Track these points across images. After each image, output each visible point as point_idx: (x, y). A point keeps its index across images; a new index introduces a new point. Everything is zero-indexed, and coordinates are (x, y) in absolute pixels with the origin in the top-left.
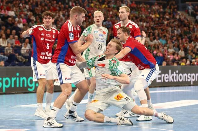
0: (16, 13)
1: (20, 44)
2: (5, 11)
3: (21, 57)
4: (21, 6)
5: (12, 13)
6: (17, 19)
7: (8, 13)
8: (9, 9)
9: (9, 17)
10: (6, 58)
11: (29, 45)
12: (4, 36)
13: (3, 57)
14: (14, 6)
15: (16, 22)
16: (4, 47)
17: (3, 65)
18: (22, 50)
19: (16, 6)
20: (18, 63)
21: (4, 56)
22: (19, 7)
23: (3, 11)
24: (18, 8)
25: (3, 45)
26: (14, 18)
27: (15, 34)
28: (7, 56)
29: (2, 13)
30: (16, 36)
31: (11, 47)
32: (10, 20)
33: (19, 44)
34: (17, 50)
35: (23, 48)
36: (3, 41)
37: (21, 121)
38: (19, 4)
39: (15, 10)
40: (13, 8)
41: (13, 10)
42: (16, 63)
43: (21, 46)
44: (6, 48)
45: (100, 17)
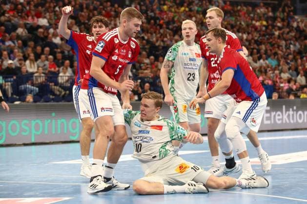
0: (50, 21)
1: (57, 69)
2: (33, 18)
3: (58, 87)
4: (57, 11)
5: (43, 22)
6: (51, 31)
7: (38, 21)
8: (39, 15)
9: (39, 27)
10: (36, 90)
11: (70, 70)
12: (32, 56)
13: (31, 89)
14: (47, 10)
15: (50, 36)
16: (32, 74)
17: (31, 100)
18: (60, 78)
19: (50, 10)
20: (54, 97)
21: (32, 87)
22: (55, 12)
23: (30, 18)
24: (52, 14)
25: (31, 70)
26: (47, 29)
27: (48, 53)
28: (36, 87)
29: (29, 22)
30: (51, 57)
31: (43, 73)
32: (40, 32)
33: (55, 69)
34: (52, 77)
35: (61, 74)
36: (31, 63)
37: (59, 186)
38: (55, 7)
39: (48, 17)
40: (45, 14)
41: (45, 17)
42: (51, 97)
43: (59, 72)
44: (36, 75)
45: (190, 29)
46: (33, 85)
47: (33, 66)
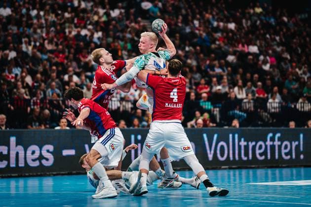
0: (261, 49)
1: (266, 95)
2: (243, 46)
3: (266, 114)
4: (267, 38)
5: (254, 49)
6: (262, 58)
7: (248, 48)
8: (250, 43)
9: (249, 54)
10: (244, 116)
12: (240, 83)
14: (257, 38)
15: (260, 63)
16: (242, 100)
18: (268, 104)
19: (260, 37)
20: (262, 123)
21: (240, 113)
22: (265, 39)
23: (240, 46)
24: (263, 43)
25: (239, 97)
26: (256, 56)
27: (257, 79)
28: (245, 113)
29: (238, 49)
30: (259, 83)
31: (252, 99)
32: (250, 59)
33: (264, 95)
35: (270, 100)
36: (239, 90)
38: (265, 34)
39: (258, 44)
40: (256, 41)
41: (255, 44)
42: (259, 123)
43: (267, 99)
46: (241, 110)
47: (241, 92)
